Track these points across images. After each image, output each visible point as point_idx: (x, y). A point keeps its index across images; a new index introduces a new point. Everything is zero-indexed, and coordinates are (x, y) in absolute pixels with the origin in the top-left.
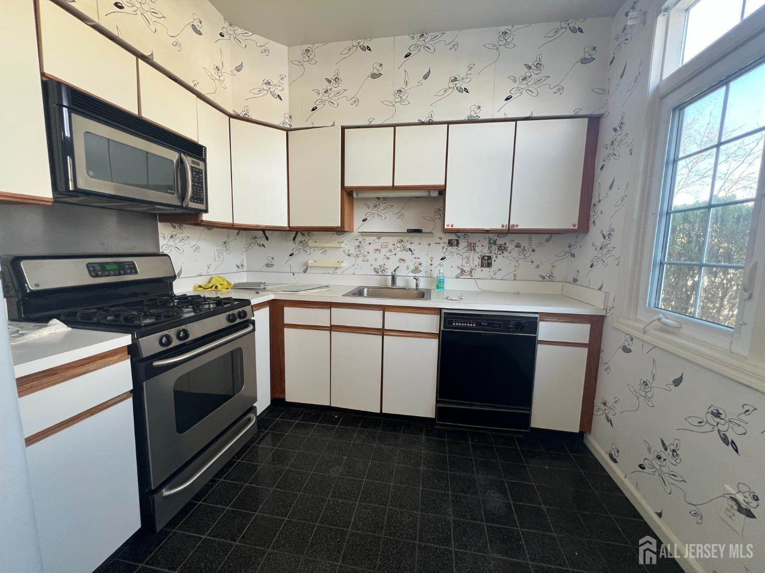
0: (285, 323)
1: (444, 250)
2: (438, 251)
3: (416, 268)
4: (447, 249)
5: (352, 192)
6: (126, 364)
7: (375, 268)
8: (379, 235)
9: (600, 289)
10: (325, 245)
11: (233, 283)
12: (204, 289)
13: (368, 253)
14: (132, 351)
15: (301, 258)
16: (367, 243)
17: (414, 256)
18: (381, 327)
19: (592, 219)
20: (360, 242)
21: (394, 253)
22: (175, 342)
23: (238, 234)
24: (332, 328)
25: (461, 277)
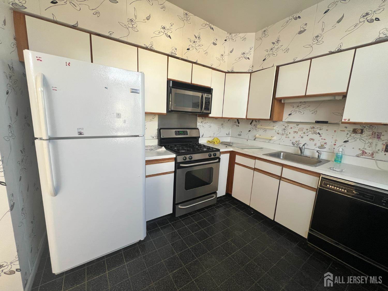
0: (236, 162)
1: (348, 136)
2: (343, 136)
3: (322, 146)
4: (350, 135)
5: (281, 100)
6: (173, 163)
7: (293, 142)
8: (298, 123)
10: (266, 127)
11: (221, 141)
12: (210, 142)
13: (290, 133)
14: (175, 159)
15: (254, 133)
16: (290, 127)
17: (321, 138)
18: (280, 175)
20: (286, 127)
21: (307, 134)
22: (188, 160)
23: (229, 121)
24: (255, 169)
25: (361, 156)
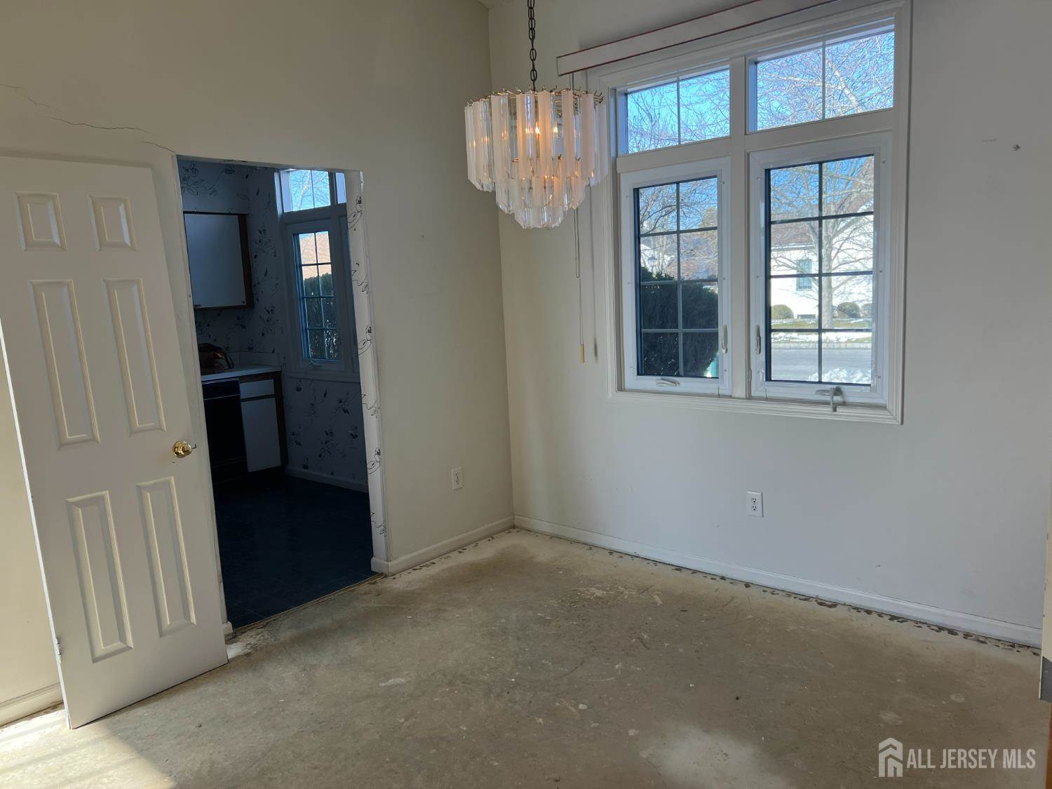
9: (273, 352)
19: (255, 298)
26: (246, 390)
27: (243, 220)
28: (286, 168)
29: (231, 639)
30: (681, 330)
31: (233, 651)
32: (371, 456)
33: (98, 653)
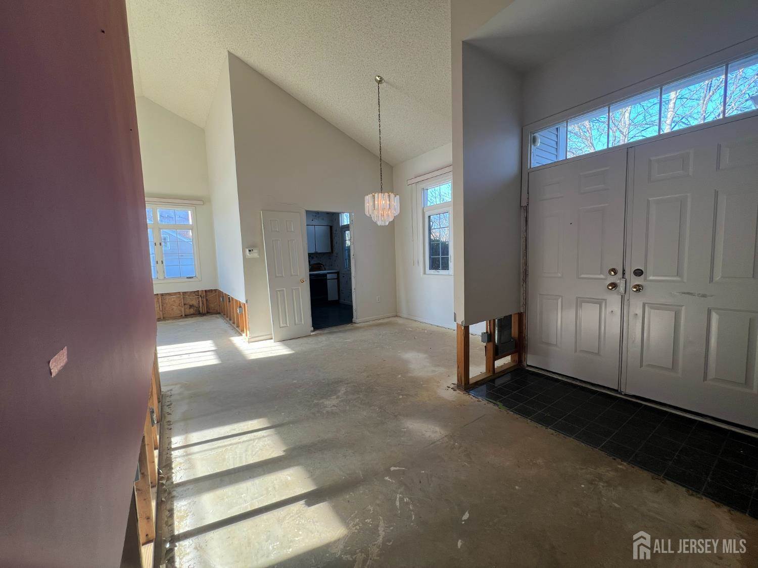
9: (338, 266)
19: (333, 250)
26: (329, 276)
27: (331, 227)
28: (343, 213)
29: (312, 331)
30: (440, 256)
31: (314, 333)
32: (353, 290)
33: (281, 326)
